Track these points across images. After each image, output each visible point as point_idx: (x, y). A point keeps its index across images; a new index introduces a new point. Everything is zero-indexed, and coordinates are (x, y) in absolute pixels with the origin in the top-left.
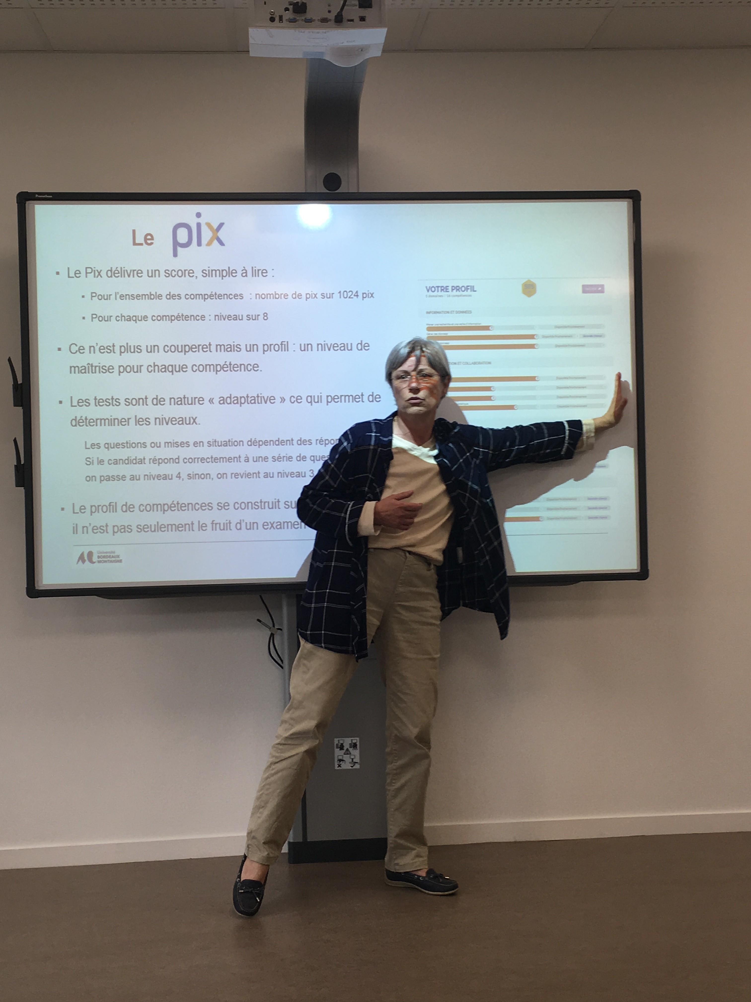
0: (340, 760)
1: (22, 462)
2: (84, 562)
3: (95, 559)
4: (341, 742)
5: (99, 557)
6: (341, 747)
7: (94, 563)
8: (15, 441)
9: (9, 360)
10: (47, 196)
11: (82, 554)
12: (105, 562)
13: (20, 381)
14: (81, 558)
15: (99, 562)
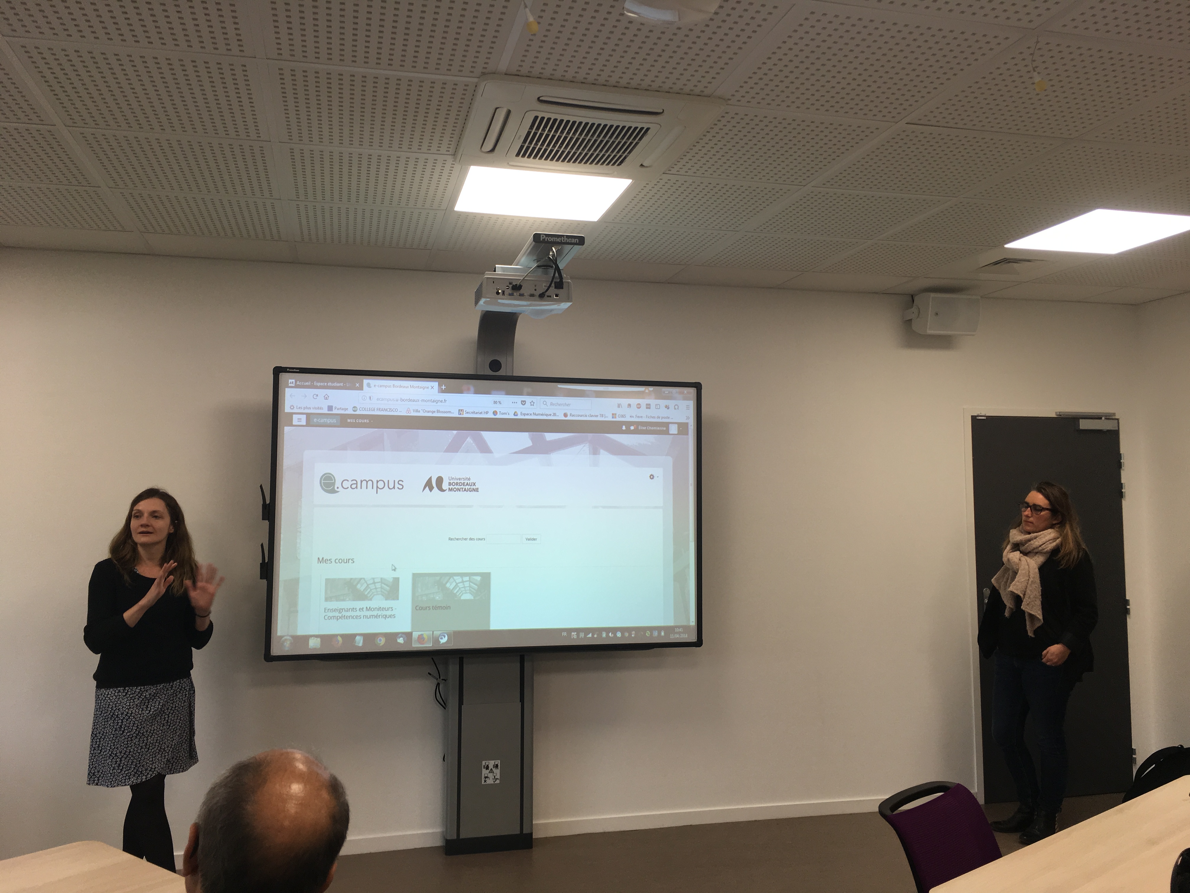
0: (486, 777)
1: (266, 561)
4: (487, 764)
6: (487, 768)
8: (262, 545)
9: (261, 486)
10: (295, 370)
13: (268, 502)
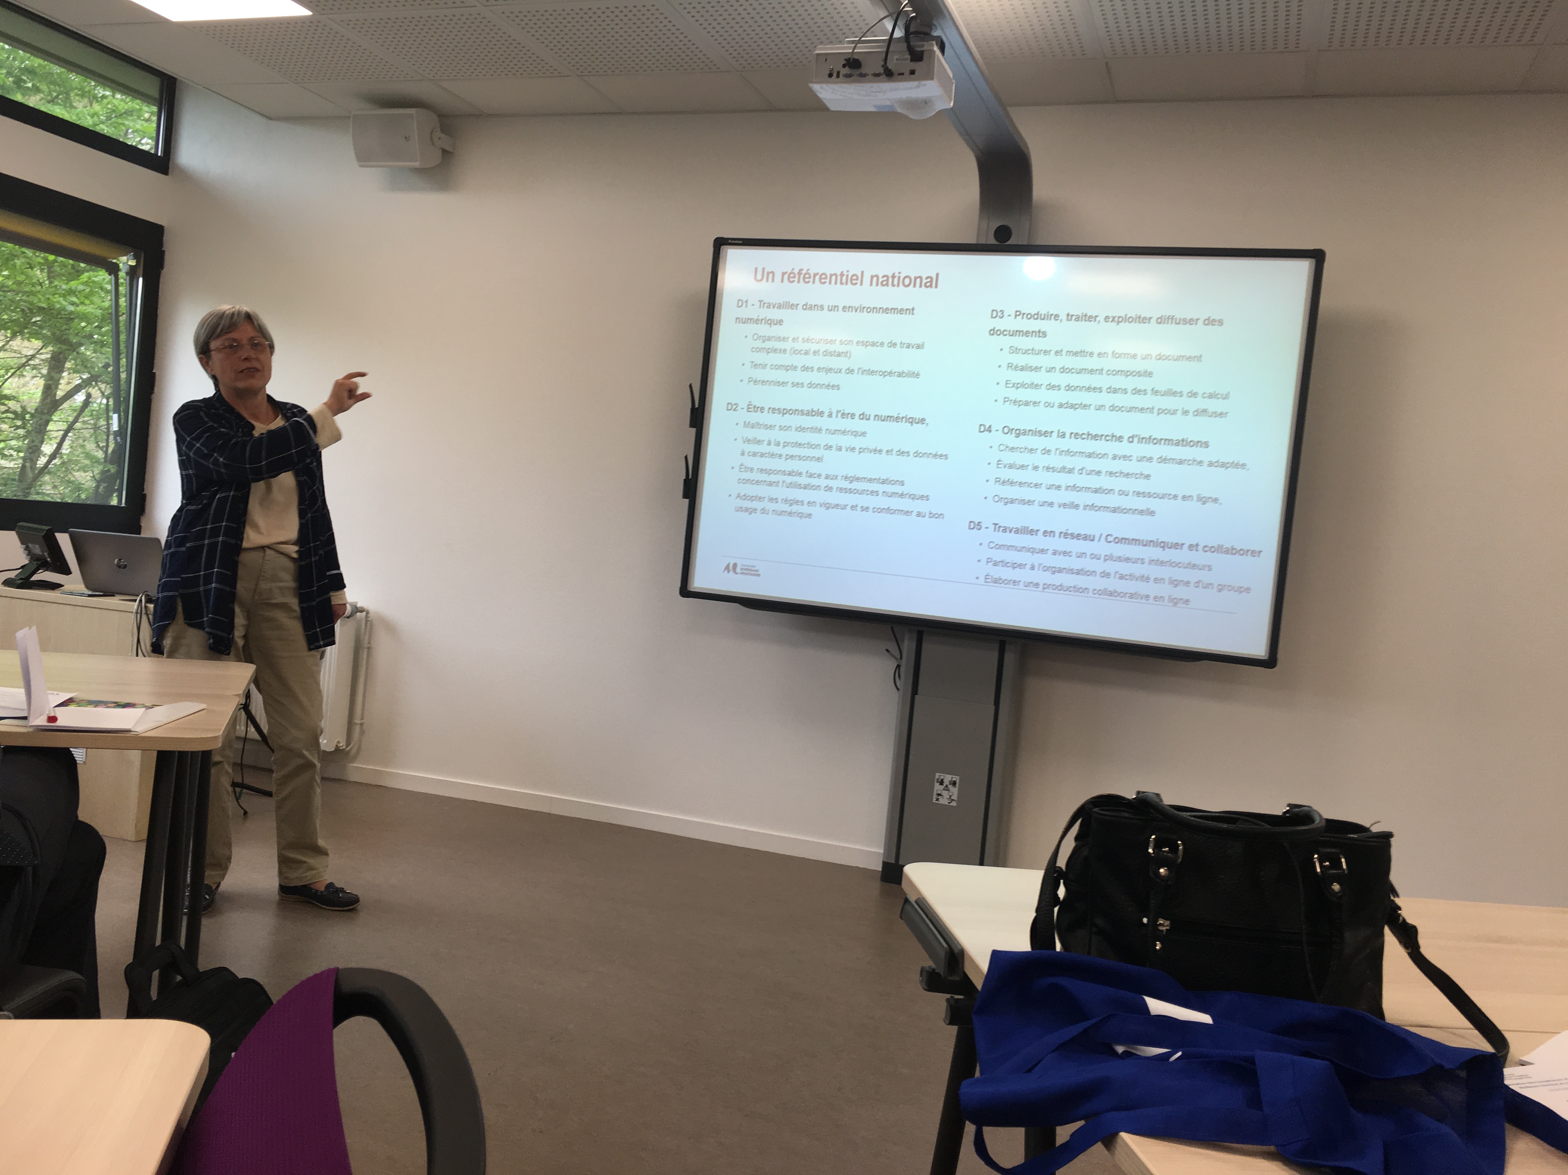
0: (939, 795)
1: (690, 477)
2: (729, 571)
3: (738, 570)
4: (942, 777)
5: (742, 569)
6: (942, 783)
7: (737, 574)
8: (686, 458)
9: (690, 386)
10: (737, 242)
11: (728, 564)
12: (747, 574)
13: (697, 406)
14: (727, 568)
15: (742, 573)
